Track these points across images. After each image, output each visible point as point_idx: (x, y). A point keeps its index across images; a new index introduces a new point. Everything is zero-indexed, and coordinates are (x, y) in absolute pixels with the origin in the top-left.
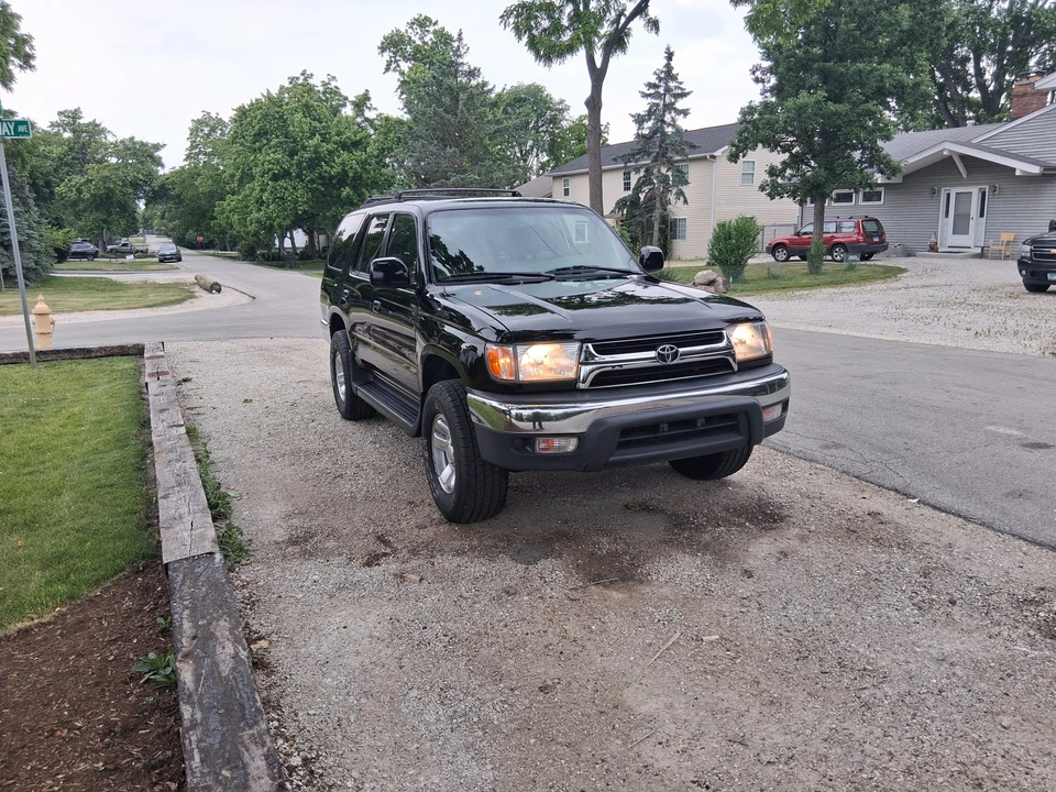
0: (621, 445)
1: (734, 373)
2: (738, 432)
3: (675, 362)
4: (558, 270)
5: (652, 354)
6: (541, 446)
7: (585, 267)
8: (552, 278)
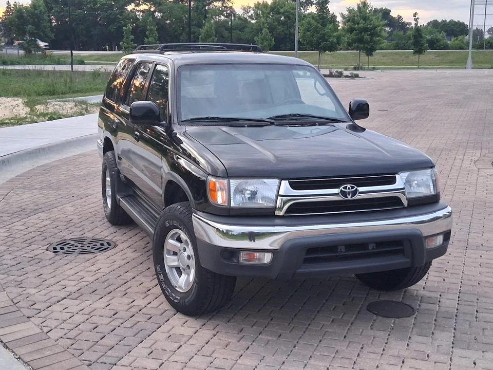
0: (307, 261)
1: (405, 208)
2: (404, 256)
3: (354, 198)
4: (277, 117)
5: (336, 191)
6: (243, 258)
7: (300, 115)
8: (272, 124)
